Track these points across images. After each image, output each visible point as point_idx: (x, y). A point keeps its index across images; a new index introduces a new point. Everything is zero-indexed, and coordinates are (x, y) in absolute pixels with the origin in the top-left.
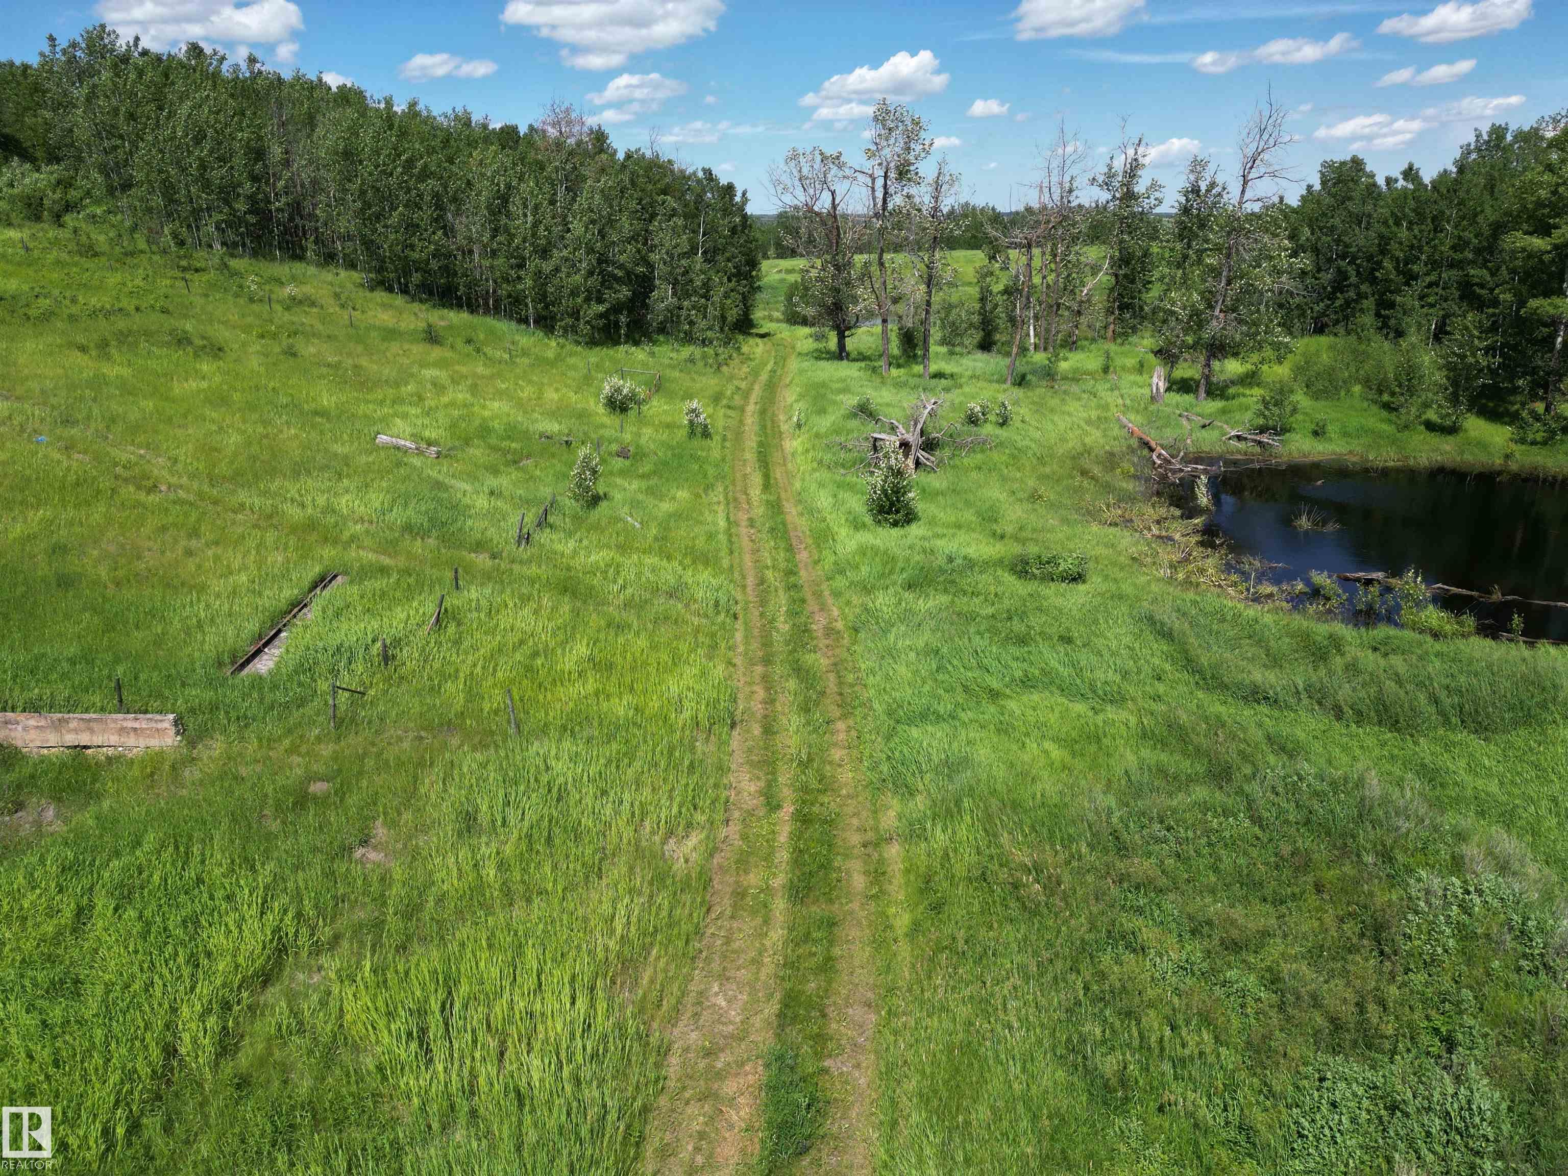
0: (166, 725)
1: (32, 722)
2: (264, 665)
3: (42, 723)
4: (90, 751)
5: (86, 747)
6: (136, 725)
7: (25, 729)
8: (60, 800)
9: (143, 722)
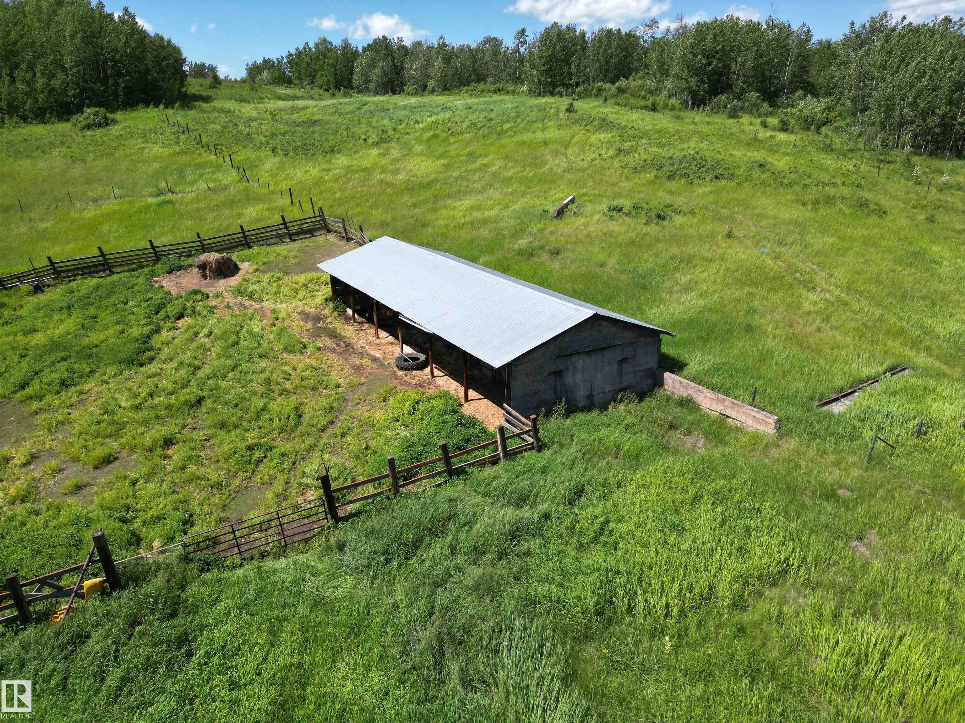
0: (771, 421)
1: (709, 395)
2: (837, 408)
3: (713, 397)
4: (730, 420)
5: (728, 417)
6: (757, 416)
7: (705, 397)
8: (707, 438)
9: (760, 415)
